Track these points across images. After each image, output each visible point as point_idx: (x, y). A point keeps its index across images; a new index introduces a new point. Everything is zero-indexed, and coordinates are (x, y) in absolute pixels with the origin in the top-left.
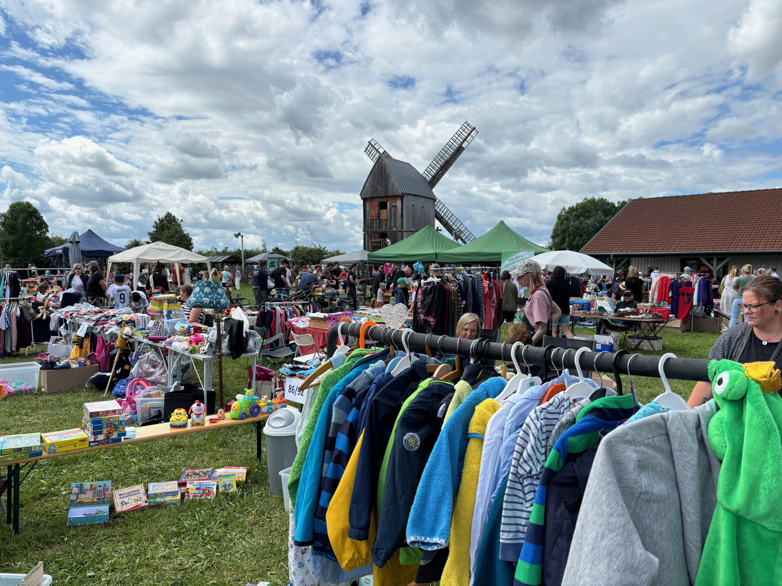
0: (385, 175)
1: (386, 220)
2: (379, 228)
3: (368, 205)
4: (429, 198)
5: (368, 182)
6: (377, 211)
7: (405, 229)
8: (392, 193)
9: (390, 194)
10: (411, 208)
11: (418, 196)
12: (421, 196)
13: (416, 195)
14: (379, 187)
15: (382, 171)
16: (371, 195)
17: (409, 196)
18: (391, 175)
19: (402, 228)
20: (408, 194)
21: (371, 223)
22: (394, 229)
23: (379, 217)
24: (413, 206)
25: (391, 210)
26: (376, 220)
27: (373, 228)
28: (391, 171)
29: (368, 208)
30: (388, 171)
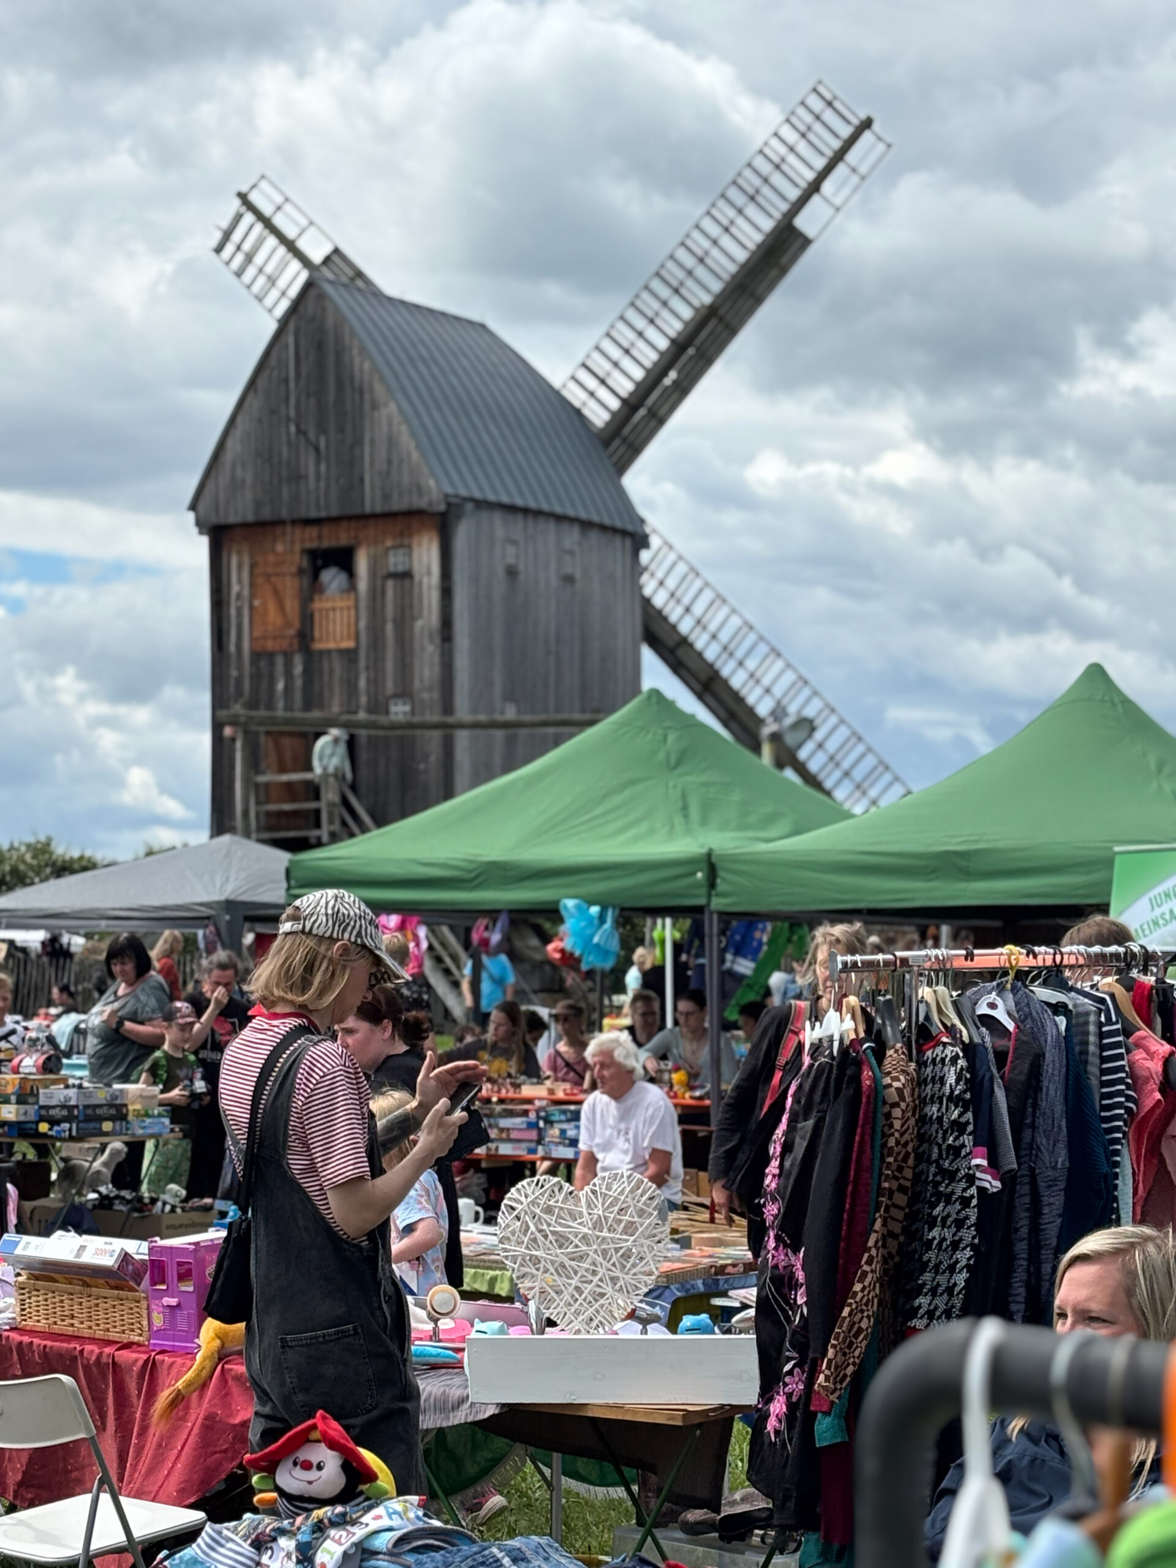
0: (340, 388)
1: (349, 656)
2: (307, 706)
3: (237, 564)
4: (603, 528)
5: (238, 432)
6: (292, 605)
7: (463, 711)
8: (387, 497)
9: (372, 502)
10: (500, 585)
11: (538, 513)
12: (560, 518)
13: (526, 511)
14: (308, 463)
15: (321, 365)
16: (258, 505)
17: (485, 515)
18: (379, 390)
19: (448, 707)
20: (482, 505)
21: (256, 676)
22: (399, 711)
23: (305, 637)
24: (512, 572)
25: (376, 594)
26: (288, 656)
27: (270, 706)
28: (375, 368)
29: (237, 585)
30: (362, 367)
